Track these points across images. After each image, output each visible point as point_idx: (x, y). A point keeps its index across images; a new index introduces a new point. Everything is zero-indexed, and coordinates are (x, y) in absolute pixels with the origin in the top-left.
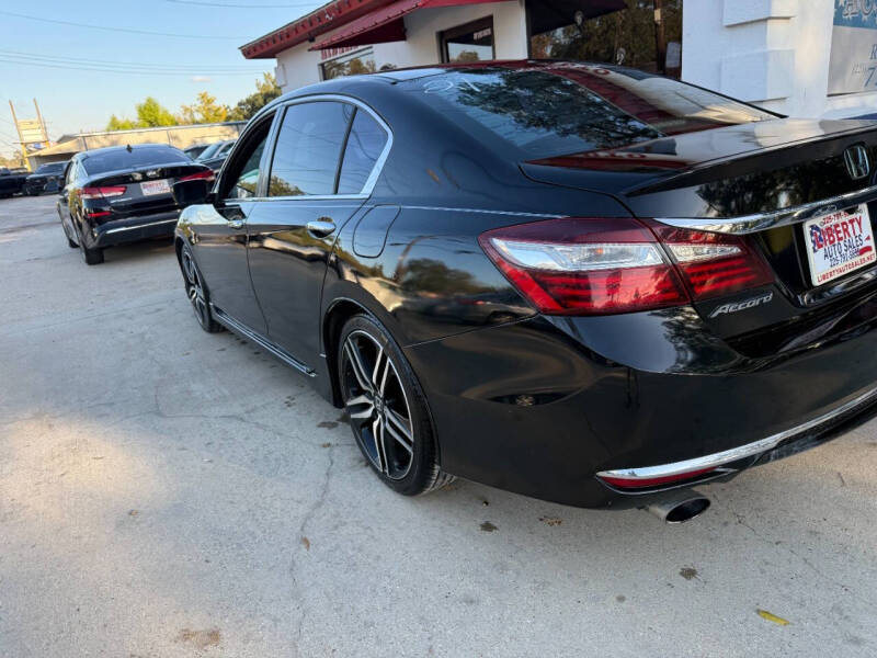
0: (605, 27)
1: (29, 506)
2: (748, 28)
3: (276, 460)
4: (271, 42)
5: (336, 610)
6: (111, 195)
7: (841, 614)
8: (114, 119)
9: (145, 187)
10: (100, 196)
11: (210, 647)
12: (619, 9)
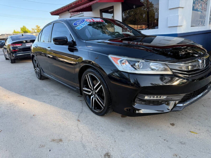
0: (134, 14)
1: (6, 114)
2: (174, 10)
3: (69, 104)
4: (58, 11)
5: (90, 134)
6: (18, 46)
7: (209, 131)
8: (14, 31)
9: (27, 44)
10: (15, 46)
11: (60, 143)
12: (143, 6)
